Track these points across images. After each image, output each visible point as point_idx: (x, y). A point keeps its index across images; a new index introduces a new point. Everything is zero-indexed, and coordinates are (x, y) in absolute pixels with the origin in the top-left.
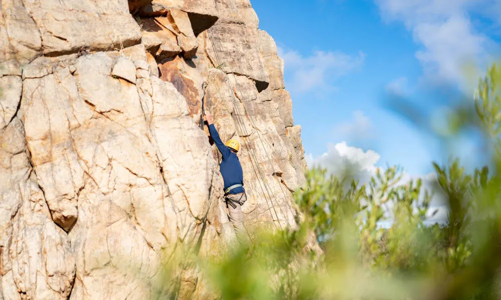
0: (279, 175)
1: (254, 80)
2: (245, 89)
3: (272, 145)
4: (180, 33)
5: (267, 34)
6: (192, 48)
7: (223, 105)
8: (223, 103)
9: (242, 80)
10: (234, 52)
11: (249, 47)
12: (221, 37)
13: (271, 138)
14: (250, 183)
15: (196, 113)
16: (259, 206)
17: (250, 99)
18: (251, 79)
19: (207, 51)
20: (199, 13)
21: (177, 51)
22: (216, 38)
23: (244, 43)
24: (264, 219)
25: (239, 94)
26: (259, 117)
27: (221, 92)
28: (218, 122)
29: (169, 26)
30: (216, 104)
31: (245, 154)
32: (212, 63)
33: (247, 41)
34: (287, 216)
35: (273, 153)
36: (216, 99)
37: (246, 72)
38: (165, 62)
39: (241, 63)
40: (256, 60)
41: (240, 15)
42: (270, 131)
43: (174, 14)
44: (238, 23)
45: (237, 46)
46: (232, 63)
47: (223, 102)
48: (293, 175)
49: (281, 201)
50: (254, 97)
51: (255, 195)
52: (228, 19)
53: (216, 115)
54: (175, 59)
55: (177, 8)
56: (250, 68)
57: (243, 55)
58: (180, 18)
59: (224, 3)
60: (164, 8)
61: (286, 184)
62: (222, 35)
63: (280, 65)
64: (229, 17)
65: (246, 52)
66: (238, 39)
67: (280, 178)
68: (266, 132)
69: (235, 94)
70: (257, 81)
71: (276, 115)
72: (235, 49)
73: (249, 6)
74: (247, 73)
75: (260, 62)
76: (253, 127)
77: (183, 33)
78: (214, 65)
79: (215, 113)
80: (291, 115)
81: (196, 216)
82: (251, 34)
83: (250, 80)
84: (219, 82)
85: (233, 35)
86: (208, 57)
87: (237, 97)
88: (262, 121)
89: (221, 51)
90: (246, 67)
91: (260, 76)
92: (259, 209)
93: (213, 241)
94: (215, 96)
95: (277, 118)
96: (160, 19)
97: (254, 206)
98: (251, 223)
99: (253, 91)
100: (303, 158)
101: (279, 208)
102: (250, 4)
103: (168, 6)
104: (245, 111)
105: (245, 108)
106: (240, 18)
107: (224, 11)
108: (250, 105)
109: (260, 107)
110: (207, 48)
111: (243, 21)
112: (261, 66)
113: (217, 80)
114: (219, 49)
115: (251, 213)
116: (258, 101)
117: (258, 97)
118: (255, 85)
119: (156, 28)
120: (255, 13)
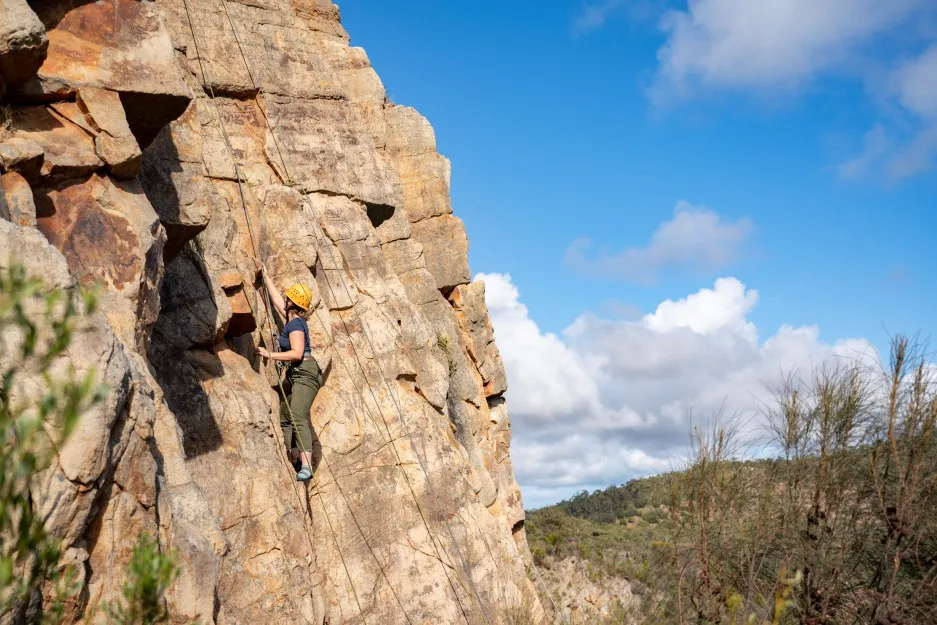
0: (411, 378)
1: (363, 202)
2: (345, 219)
3: (395, 323)
4: (100, 130)
5: (416, 114)
6: (127, 157)
7: (295, 252)
8: (294, 249)
9: (338, 203)
10: (323, 152)
11: (354, 142)
12: (295, 125)
13: (394, 310)
14: (351, 396)
15: (131, 279)
16: (368, 438)
17: (355, 238)
18: (356, 200)
19: (268, 153)
20: (145, 92)
21: (91, 164)
22: (285, 128)
23: (344, 135)
24: (378, 462)
25: (331, 230)
26: (372, 271)
27: (291, 228)
28: (283, 284)
29: (80, 119)
30: (280, 251)
31: (342, 342)
32: (277, 174)
33: (349, 130)
34: (425, 455)
35: (399, 338)
36: (280, 242)
37: (345, 188)
38: (66, 186)
39: (337, 171)
40: (369, 166)
41: (336, 83)
42: (393, 296)
43: (86, 95)
44: (332, 97)
45: (329, 140)
46: (318, 173)
47: (294, 247)
48: (440, 378)
49: (413, 428)
50: (362, 235)
51: (361, 419)
52: (312, 91)
53: (279, 272)
54: (90, 181)
55: (97, 84)
56: (356, 181)
57: (341, 157)
58: (102, 102)
59: (305, 62)
60: (67, 86)
61: (425, 394)
62: (299, 121)
63: (441, 170)
64: (313, 88)
65: (349, 150)
66: (330, 128)
67: (412, 385)
68: (384, 299)
69: (325, 230)
70: (369, 205)
71: (418, 265)
72: (324, 146)
73: (365, 63)
74: (349, 190)
75: (376, 168)
76: (360, 291)
77: (106, 132)
78: (280, 178)
79: (276, 269)
80: (465, 262)
81: (73, 477)
82: (359, 116)
83: (355, 204)
84: (287, 210)
85: (322, 120)
86: (269, 163)
87: (328, 236)
88: (379, 278)
89: (295, 152)
90: (346, 179)
91: (376, 196)
92: (368, 444)
93: (129, 522)
94: (278, 236)
95: (420, 271)
96: (60, 107)
97: (357, 438)
98: (352, 471)
99: (361, 224)
100: (490, 342)
101: (409, 441)
102: (368, 61)
103: (77, 82)
104: (345, 262)
105: (343, 256)
106: (336, 87)
107: (304, 77)
108: (353, 250)
109: (376, 252)
110: (266, 147)
111: (343, 92)
112: (379, 177)
113: (283, 206)
114: (291, 148)
115: (352, 453)
116: (371, 241)
117: (371, 235)
118: (365, 213)
119: (51, 123)
120: (376, 77)
